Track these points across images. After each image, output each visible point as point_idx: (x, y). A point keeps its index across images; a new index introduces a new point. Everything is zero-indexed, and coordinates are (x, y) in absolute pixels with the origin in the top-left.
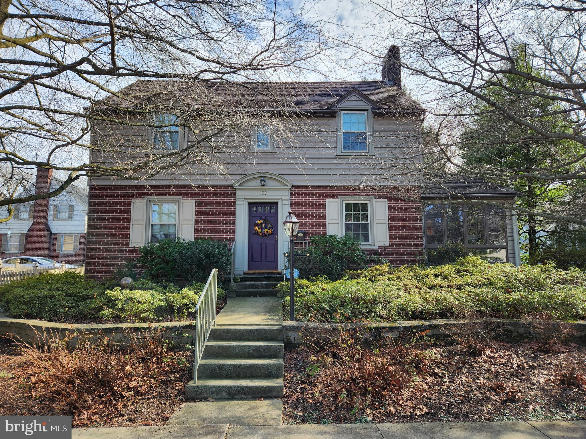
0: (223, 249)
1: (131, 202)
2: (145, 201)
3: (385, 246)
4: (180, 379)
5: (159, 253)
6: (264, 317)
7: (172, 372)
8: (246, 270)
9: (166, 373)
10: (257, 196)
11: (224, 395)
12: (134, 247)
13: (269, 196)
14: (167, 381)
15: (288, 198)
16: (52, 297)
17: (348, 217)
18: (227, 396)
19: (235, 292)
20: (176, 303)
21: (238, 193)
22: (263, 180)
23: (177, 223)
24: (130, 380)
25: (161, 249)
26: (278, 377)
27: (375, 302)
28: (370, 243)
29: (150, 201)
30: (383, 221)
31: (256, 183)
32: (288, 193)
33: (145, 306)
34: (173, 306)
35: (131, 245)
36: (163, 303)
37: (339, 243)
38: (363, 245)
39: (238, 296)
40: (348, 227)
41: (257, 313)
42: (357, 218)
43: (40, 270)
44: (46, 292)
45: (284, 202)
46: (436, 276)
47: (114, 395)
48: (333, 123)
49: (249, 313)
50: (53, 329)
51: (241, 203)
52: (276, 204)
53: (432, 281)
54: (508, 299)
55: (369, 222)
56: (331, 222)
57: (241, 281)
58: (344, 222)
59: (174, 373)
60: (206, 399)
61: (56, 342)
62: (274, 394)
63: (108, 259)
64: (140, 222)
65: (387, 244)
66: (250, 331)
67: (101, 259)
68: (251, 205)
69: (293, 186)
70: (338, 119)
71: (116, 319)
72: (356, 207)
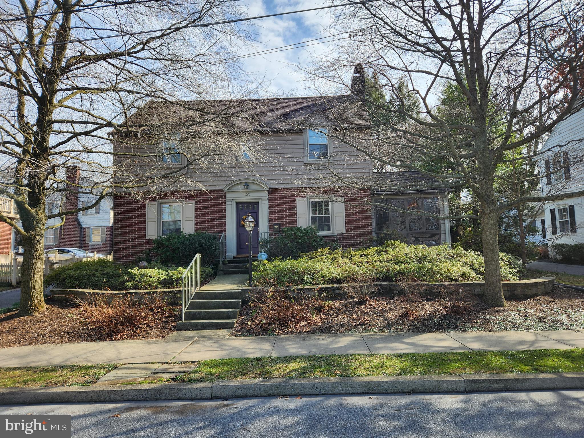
0: (214, 239)
1: (146, 204)
2: (157, 203)
3: (342, 234)
4: (175, 321)
5: (167, 243)
6: (236, 286)
7: (170, 317)
8: (235, 254)
9: (166, 317)
10: (243, 197)
11: (199, 327)
12: (149, 239)
13: (252, 197)
14: (167, 321)
15: (267, 198)
16: (93, 275)
17: (314, 212)
18: (201, 328)
19: (223, 271)
20: (175, 276)
21: (228, 195)
22: (246, 185)
23: (181, 220)
24: (145, 320)
25: (168, 240)
26: (234, 318)
27: (303, 273)
28: (331, 232)
29: (160, 203)
30: (341, 215)
31: (241, 187)
32: (266, 194)
33: (154, 279)
34: (172, 279)
35: (147, 238)
36: (166, 277)
37: (301, 232)
38: (321, 233)
39: (225, 274)
40: (314, 220)
41: (232, 284)
42: (320, 212)
43: (78, 259)
44: (89, 272)
45: (264, 202)
46: (361, 256)
47: (135, 326)
48: (301, 138)
49: (227, 284)
50: (97, 293)
51: (230, 203)
52: (257, 203)
53: (357, 259)
54: (396, 269)
55: (330, 215)
56: (301, 216)
57: (229, 263)
58: (311, 216)
59: (171, 317)
60: (189, 330)
61: (99, 300)
62: (229, 326)
63: (130, 249)
64: (153, 220)
65: (344, 232)
66: (221, 293)
67: (125, 249)
68: (238, 204)
69: (270, 189)
70: (305, 134)
71: (136, 287)
72: (320, 204)
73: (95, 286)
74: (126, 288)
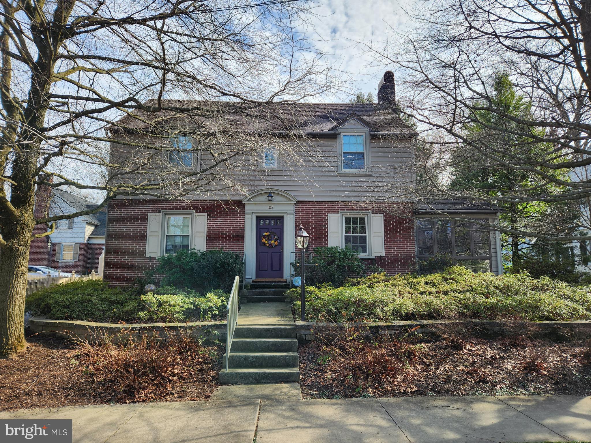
0: (236, 259)
1: (147, 215)
2: (161, 214)
3: (381, 257)
4: (213, 368)
5: (177, 262)
6: (277, 319)
7: (205, 363)
8: (254, 278)
9: (200, 364)
10: (265, 210)
11: (251, 380)
12: (150, 257)
13: (276, 210)
14: (202, 370)
15: (293, 212)
16: (89, 301)
17: (347, 230)
18: (253, 381)
19: (247, 298)
20: (203, 306)
21: (247, 207)
22: (270, 195)
23: (190, 234)
24: (173, 369)
25: (178, 258)
26: (294, 366)
27: (374, 305)
28: (367, 254)
29: (165, 214)
30: (379, 234)
31: (264, 198)
32: (293, 208)
33: (177, 309)
34: (199, 309)
35: (147, 255)
36: (192, 306)
37: (340, 253)
38: (362, 256)
39: (249, 302)
40: (347, 239)
41: (270, 316)
42: (355, 231)
45: (289, 216)
46: (426, 283)
47: (163, 379)
48: (334, 144)
49: (263, 315)
50: (102, 328)
51: (250, 216)
52: (281, 218)
53: (422, 287)
54: (486, 303)
55: (366, 234)
56: (332, 234)
57: (251, 288)
58: (344, 234)
59: (207, 363)
60: (237, 384)
61: (106, 338)
62: (293, 379)
63: (125, 268)
64: (156, 234)
65: (383, 255)
66: (268, 330)
67: (119, 268)
68: (259, 218)
69: (297, 201)
70: (338, 141)
71: (151, 319)
72: (355, 221)
73: (92, 317)
74: (139, 320)
